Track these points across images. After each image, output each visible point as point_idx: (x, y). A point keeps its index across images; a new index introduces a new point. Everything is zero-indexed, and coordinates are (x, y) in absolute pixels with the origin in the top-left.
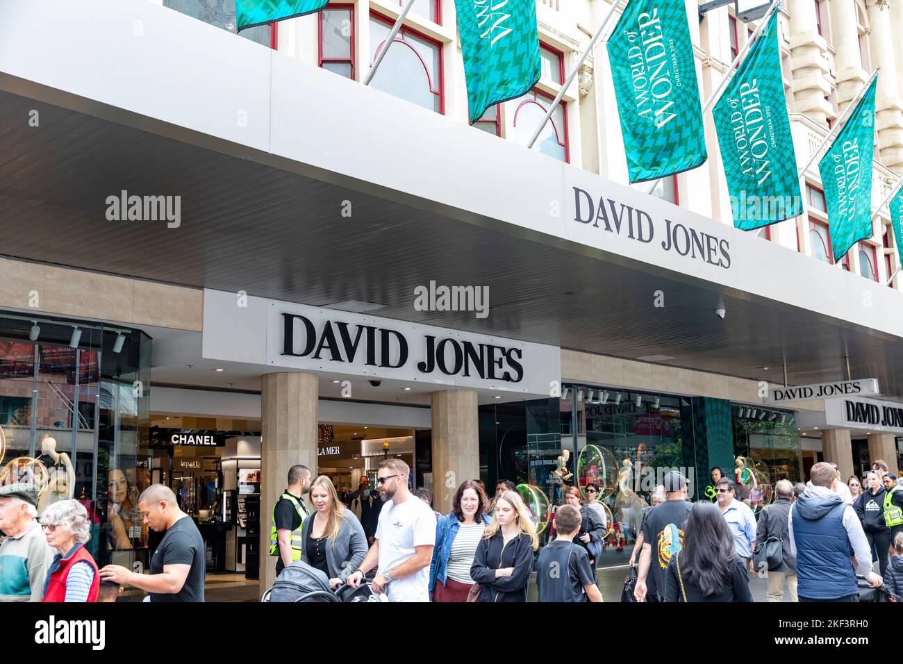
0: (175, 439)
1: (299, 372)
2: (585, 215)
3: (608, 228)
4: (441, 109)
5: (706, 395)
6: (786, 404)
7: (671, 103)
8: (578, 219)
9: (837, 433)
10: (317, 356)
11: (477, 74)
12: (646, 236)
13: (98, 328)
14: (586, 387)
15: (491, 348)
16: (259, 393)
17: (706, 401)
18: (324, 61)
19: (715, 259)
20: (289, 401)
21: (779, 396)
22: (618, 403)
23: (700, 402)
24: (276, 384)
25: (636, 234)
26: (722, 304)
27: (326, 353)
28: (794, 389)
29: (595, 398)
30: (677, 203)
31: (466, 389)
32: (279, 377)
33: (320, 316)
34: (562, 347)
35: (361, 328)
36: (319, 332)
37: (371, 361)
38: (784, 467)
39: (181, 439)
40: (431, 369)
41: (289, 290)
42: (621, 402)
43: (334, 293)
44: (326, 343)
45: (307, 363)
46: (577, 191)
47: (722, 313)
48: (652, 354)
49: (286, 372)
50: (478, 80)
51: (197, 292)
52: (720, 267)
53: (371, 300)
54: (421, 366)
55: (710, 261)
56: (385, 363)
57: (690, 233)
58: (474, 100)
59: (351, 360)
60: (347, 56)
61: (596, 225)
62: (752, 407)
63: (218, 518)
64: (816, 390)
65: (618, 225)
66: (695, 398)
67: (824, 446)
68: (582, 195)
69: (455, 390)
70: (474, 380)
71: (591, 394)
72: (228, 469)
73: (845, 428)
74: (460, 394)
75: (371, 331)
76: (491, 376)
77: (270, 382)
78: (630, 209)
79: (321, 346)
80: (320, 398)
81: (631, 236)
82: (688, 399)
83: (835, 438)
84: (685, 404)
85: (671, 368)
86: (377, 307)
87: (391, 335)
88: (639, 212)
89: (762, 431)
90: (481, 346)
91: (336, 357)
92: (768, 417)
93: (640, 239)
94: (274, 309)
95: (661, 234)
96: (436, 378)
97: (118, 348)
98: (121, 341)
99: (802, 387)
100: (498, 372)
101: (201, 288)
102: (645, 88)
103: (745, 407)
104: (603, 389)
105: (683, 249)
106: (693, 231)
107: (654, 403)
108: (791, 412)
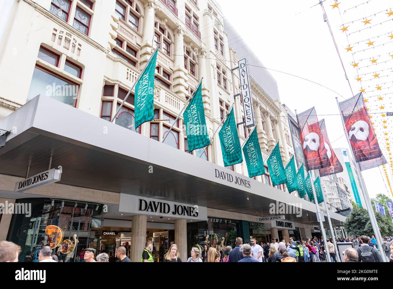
0: (105, 233)
1: (142, 215)
2: (218, 176)
3: (223, 179)
4: (179, 148)
5: (242, 220)
6: (262, 222)
7: (233, 147)
8: (216, 177)
9: (274, 229)
10: (147, 211)
11: (190, 141)
12: (231, 181)
13: (92, 204)
14: (213, 218)
15: (190, 208)
16: (131, 220)
17: (243, 221)
18: (151, 136)
19: (247, 186)
20: (140, 223)
21: (261, 219)
22: (221, 222)
23: (241, 221)
24: (136, 218)
25: (229, 180)
26: (248, 197)
27: (150, 210)
28: (264, 218)
29: (215, 221)
30: (233, 171)
31: (184, 219)
32: (137, 216)
33: (148, 200)
34: (208, 207)
35: (159, 203)
36: (148, 204)
37: (161, 212)
38: (261, 238)
39: (106, 233)
40: (175, 214)
41: (141, 193)
42: (222, 221)
43: (152, 194)
44: (150, 207)
45: (145, 212)
46: (216, 170)
47: (248, 199)
48: (229, 209)
49: (139, 215)
50: (191, 143)
51: (119, 194)
52: (248, 188)
53: (161, 195)
54: (173, 213)
55: (246, 186)
56: (164, 212)
57: (241, 179)
58: (190, 147)
59: (156, 212)
60: (157, 135)
61: (220, 178)
62: (253, 222)
63: (114, 256)
64: (270, 218)
65: (225, 178)
66: (240, 220)
67: (271, 233)
68: (217, 170)
69: (181, 219)
70: (186, 216)
71: (214, 220)
72: (118, 242)
73: (277, 228)
74: (182, 220)
75: (161, 203)
76: (190, 215)
77: (135, 218)
78: (228, 174)
79: (149, 208)
80: (147, 222)
81: (228, 181)
82: (238, 221)
83: (274, 231)
84: (237, 222)
85: (234, 212)
86: (163, 197)
87: (166, 204)
88: (230, 175)
89: (254, 229)
90: (188, 207)
91: (152, 211)
92: (257, 225)
93: (230, 181)
94: (137, 198)
95: (235, 180)
96: (177, 216)
97: (97, 209)
98: (98, 207)
99: (266, 217)
100: (192, 214)
101: (120, 193)
102: (227, 144)
103: (252, 222)
104: (217, 218)
105: (240, 184)
106: (242, 179)
107: (230, 222)
108: (263, 224)
